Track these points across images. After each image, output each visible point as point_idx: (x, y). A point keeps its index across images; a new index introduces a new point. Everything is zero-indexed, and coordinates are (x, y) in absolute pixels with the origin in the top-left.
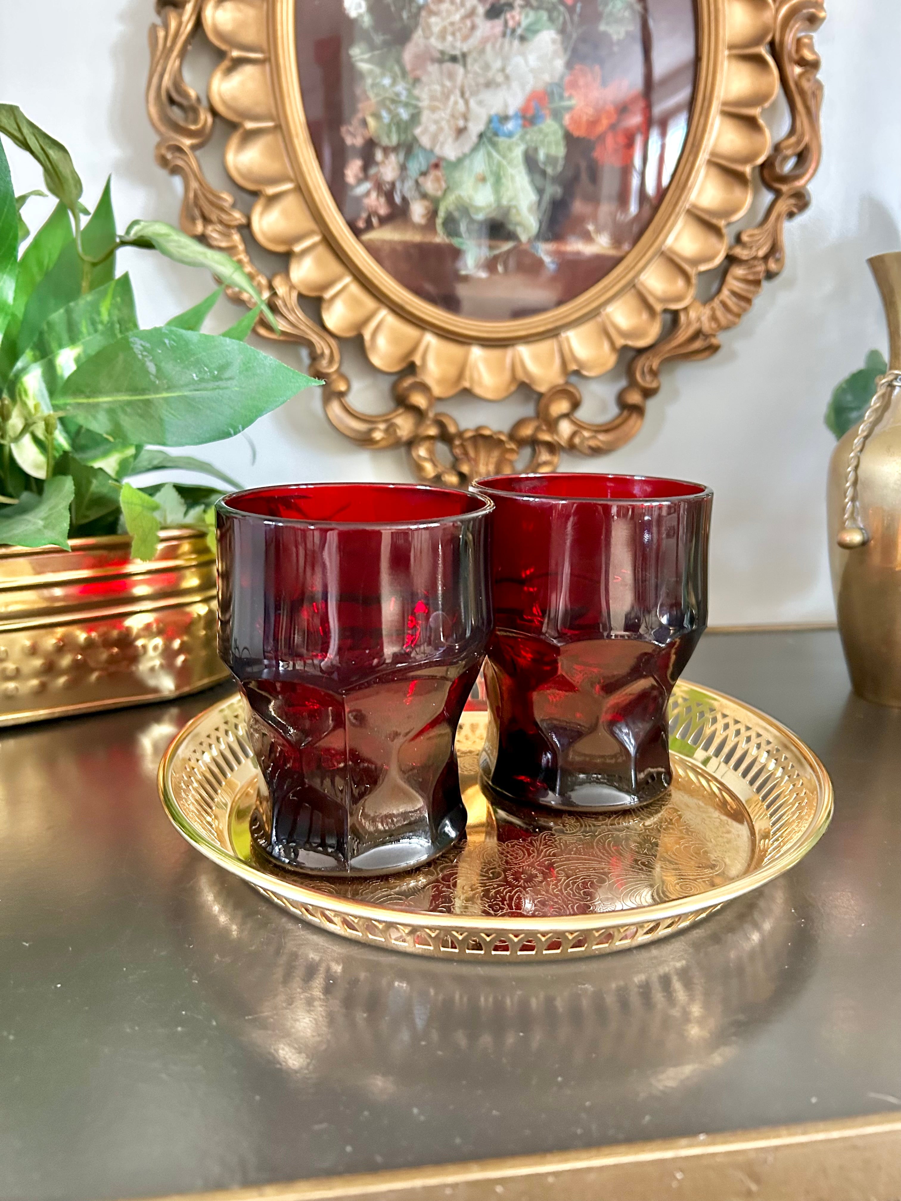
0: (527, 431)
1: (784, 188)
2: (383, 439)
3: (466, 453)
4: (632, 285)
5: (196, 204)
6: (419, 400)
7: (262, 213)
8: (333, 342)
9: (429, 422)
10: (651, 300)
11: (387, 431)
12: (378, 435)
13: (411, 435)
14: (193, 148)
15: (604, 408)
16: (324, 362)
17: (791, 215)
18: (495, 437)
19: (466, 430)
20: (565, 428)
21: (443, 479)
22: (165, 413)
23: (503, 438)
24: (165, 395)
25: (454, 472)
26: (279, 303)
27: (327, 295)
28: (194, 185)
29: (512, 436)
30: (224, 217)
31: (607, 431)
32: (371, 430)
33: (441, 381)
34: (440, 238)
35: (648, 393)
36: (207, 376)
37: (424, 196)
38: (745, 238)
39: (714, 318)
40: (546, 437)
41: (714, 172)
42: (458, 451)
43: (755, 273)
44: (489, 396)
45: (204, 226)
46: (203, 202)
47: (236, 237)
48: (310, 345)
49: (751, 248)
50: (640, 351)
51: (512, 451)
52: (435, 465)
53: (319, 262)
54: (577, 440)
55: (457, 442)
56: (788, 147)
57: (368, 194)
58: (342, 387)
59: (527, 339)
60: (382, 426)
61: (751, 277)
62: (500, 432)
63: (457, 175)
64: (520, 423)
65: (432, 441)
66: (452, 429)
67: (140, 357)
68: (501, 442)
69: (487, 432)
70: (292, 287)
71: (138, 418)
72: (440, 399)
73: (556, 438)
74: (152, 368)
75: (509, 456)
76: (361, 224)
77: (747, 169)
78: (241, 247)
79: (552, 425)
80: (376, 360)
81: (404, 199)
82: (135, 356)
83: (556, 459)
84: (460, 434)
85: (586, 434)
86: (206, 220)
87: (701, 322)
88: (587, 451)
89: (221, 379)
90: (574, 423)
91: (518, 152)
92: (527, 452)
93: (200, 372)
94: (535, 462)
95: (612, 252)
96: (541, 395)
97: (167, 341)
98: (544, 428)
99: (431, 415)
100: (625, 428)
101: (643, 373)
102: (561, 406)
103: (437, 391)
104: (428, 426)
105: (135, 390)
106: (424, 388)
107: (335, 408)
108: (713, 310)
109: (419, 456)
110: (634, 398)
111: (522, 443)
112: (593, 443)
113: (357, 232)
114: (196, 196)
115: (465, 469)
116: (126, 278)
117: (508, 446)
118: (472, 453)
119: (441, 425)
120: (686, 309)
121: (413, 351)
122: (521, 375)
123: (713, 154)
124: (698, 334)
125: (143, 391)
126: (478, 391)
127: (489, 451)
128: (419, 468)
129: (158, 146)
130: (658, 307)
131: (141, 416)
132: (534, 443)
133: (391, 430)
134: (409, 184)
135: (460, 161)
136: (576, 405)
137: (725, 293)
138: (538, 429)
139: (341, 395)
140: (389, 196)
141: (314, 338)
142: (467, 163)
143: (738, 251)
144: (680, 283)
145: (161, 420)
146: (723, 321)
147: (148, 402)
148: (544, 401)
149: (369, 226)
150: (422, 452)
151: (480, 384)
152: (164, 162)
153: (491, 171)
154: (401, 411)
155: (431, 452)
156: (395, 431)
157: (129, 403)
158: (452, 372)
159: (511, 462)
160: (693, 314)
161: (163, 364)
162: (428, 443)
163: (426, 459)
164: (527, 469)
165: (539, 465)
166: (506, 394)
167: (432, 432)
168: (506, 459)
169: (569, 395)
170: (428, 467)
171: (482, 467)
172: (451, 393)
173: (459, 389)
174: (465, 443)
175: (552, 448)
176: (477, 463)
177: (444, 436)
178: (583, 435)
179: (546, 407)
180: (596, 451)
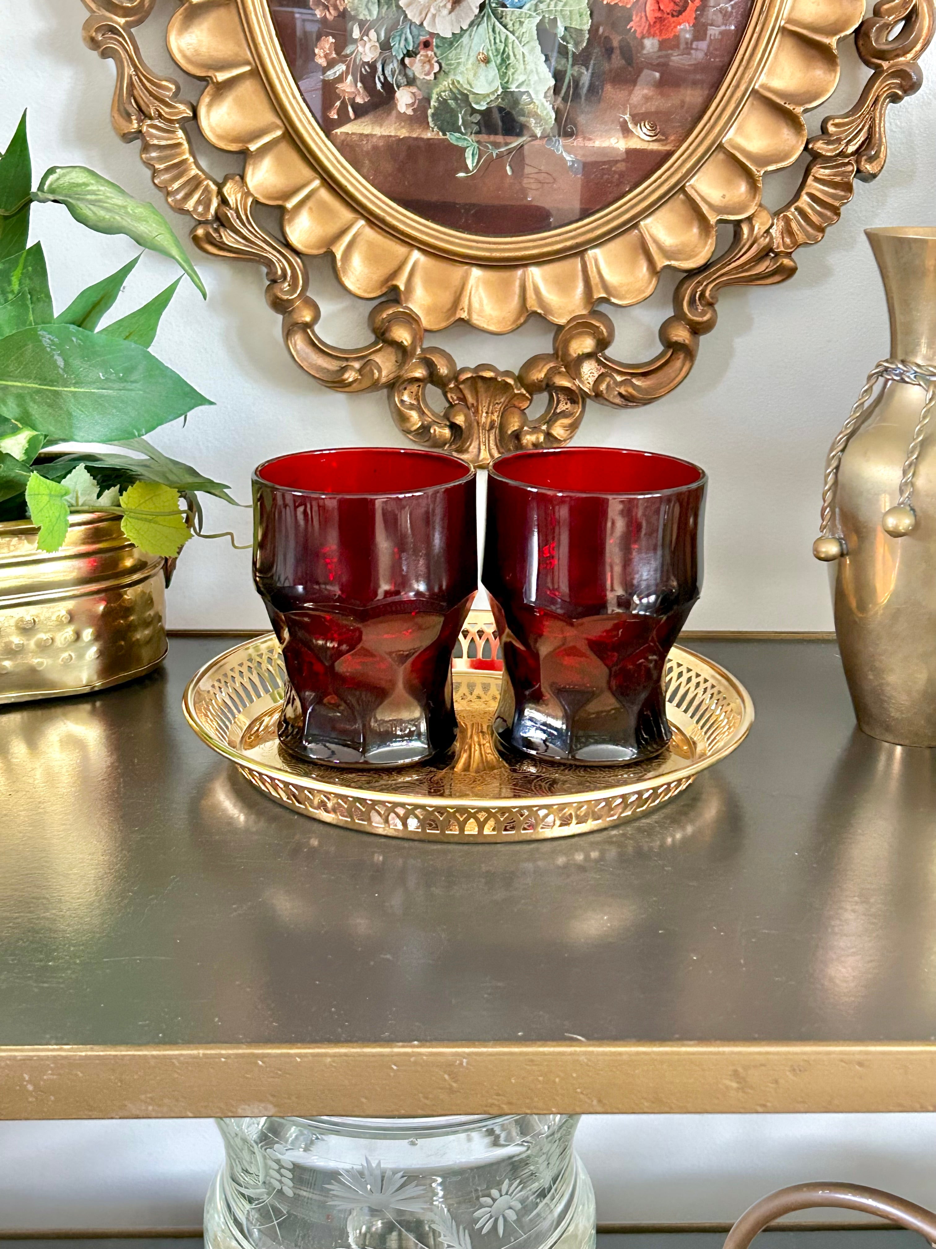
0: (539, 375)
1: (885, 65)
2: (356, 381)
3: (463, 399)
4: (679, 188)
5: (131, 94)
6: (402, 335)
7: (210, 105)
8: (297, 262)
9: (414, 361)
10: (705, 208)
11: (361, 370)
12: (350, 376)
13: (392, 376)
14: (128, 26)
16: (286, 286)
17: (895, 99)
18: (500, 379)
19: (463, 370)
20: (590, 371)
21: (431, 433)
22: (72, 406)
23: (510, 381)
24: (72, 389)
25: (447, 423)
26: (231, 214)
27: (290, 205)
28: (129, 70)
29: (521, 380)
30: (164, 111)
31: (645, 375)
32: (344, 369)
33: (429, 310)
34: (432, 134)
35: (697, 330)
36: (113, 377)
37: (411, 82)
38: (831, 129)
39: (788, 231)
40: (565, 383)
41: (789, 43)
42: (453, 396)
43: (842, 174)
44: (492, 328)
45: (140, 121)
46: (139, 92)
47: (180, 134)
48: (269, 264)
49: (839, 141)
50: (691, 273)
51: (522, 396)
52: (422, 413)
53: (280, 162)
54: (603, 387)
55: (452, 385)
56: (890, 12)
57: (340, 79)
58: (307, 317)
59: (539, 260)
60: (357, 365)
61: (838, 179)
62: (508, 373)
63: (452, 54)
64: (532, 363)
65: (419, 384)
66: (443, 370)
67: (48, 349)
68: (506, 387)
69: (489, 374)
70: (248, 194)
71: (46, 408)
72: (429, 331)
73: (578, 382)
74: (60, 362)
75: (518, 403)
76: (334, 115)
77: (832, 42)
78: (186, 146)
79: (573, 367)
80: (350, 282)
81: (386, 85)
82: (44, 349)
83: (578, 410)
84: (455, 375)
85: (618, 378)
86: (143, 114)
87: (772, 238)
88: (618, 401)
89: (126, 381)
90: (599, 362)
91: (530, 26)
92: (542, 398)
93: (106, 372)
94: (552, 412)
95: (655, 146)
96: (560, 328)
97: (74, 339)
98: (562, 370)
99: (418, 351)
100: (670, 371)
101: (692, 302)
102: (586, 344)
103: (425, 322)
104: (416, 366)
105: (43, 380)
106: (410, 319)
107: (299, 342)
108: (787, 221)
109: (402, 401)
110: (681, 334)
111: (534, 388)
112: (624, 390)
113: (327, 127)
114: (131, 84)
115: (460, 420)
116: (38, 245)
117: (516, 391)
118: (470, 400)
119: (429, 364)
120: (749, 219)
121: (395, 274)
122: (532, 304)
123: (789, 21)
124: (767, 252)
125: (51, 383)
126: (479, 320)
127: (494, 396)
128: (402, 418)
129: (87, 26)
130: (713, 219)
131: (50, 406)
132: (548, 386)
133: (367, 369)
134: (394, 65)
135: (456, 37)
136: (603, 344)
137: (804, 201)
138: (553, 371)
139: (306, 327)
140: (368, 80)
141: (273, 255)
142: (465, 39)
143: (820, 146)
144: (743, 187)
145: (70, 414)
146: (801, 237)
147: (56, 393)
148: (563, 335)
149: (344, 119)
150: (407, 397)
151: (481, 312)
152: (94, 43)
153: (497, 50)
154: (380, 345)
155: (419, 397)
156: (372, 373)
157: (38, 391)
158: (446, 298)
159: (522, 411)
160: (759, 227)
161: (70, 360)
162: (414, 388)
163: (411, 407)
164: (543, 419)
165: (557, 416)
166: (514, 326)
167: (419, 373)
168: (515, 406)
169: (594, 331)
170: (414, 415)
171: (483, 419)
172: (443, 325)
173: (452, 319)
174: (461, 386)
175: (573, 396)
176: (476, 412)
177: (433, 378)
178: (615, 380)
179: (566, 344)
180: (629, 401)
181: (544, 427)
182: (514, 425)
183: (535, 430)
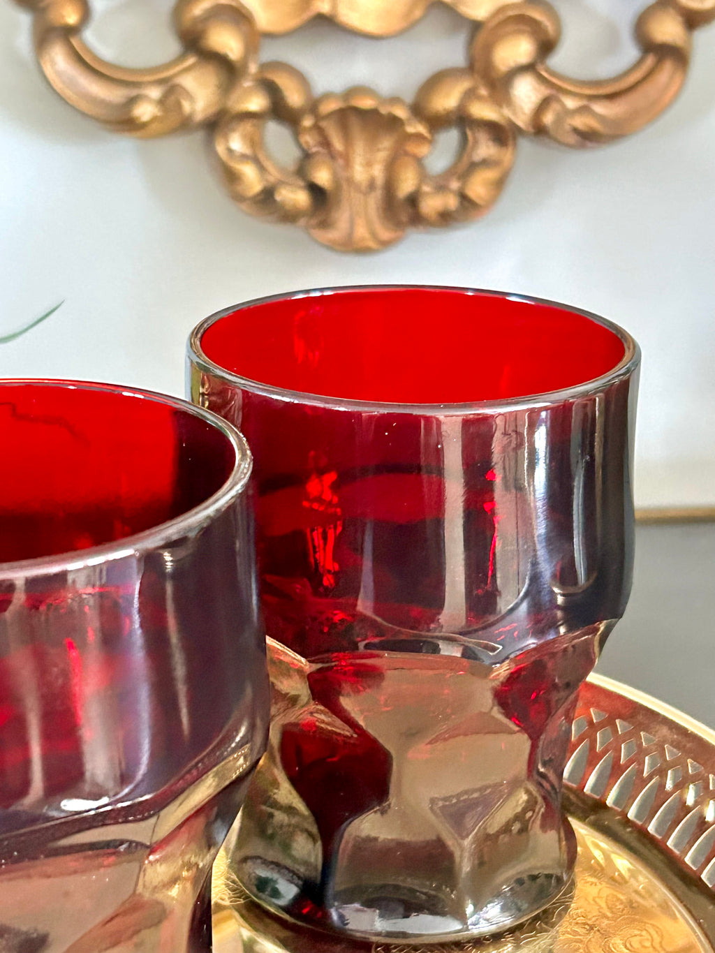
0: (447, 100)
2: (154, 119)
3: (326, 143)
6: (227, 41)
9: (247, 84)
11: (161, 102)
12: (145, 111)
13: (212, 110)
15: (612, 45)
18: (384, 111)
19: (327, 96)
20: (526, 92)
21: (278, 198)
23: (401, 112)
25: (302, 183)
29: (418, 110)
31: (611, 97)
32: (132, 101)
35: (696, 21)
40: (487, 112)
42: (309, 140)
44: (370, 26)
51: (418, 137)
52: (262, 168)
54: (548, 118)
55: (307, 122)
58: (71, 18)
60: (155, 93)
62: (395, 100)
64: (436, 81)
65: (255, 121)
66: (294, 98)
68: (393, 123)
69: (366, 103)
72: (269, 36)
73: (507, 112)
75: (413, 148)
79: (499, 85)
83: (507, 155)
84: (313, 106)
85: (571, 103)
88: (572, 139)
90: (542, 80)
92: (450, 138)
94: (465, 160)
96: (476, 26)
98: (483, 92)
99: (253, 68)
100: (650, 89)
102: (518, 50)
103: (263, 20)
104: (248, 92)
107: (58, 58)
109: (230, 151)
110: (668, 29)
111: (437, 123)
112: (580, 122)
115: (323, 177)
117: (410, 129)
118: (338, 144)
119: (272, 90)
126: (350, 16)
127: (372, 140)
128: (231, 177)
132: (461, 120)
133: (172, 98)
136: (546, 47)
138: (470, 95)
139: (68, 32)
148: (482, 37)
150: (237, 143)
154: (191, 60)
155: (255, 143)
156: (179, 105)
159: (419, 161)
162: (248, 127)
163: (244, 157)
164: (450, 172)
165: (473, 167)
166: (404, 24)
167: (256, 103)
168: (406, 154)
169: (533, 27)
170: (249, 172)
171: (359, 173)
172: (293, 23)
173: (307, 15)
174: (324, 124)
175: (501, 133)
176: (348, 164)
177: (279, 111)
178: (563, 106)
179: (488, 49)
180: (588, 138)
181: (455, 185)
182: (407, 184)
183: (441, 188)
